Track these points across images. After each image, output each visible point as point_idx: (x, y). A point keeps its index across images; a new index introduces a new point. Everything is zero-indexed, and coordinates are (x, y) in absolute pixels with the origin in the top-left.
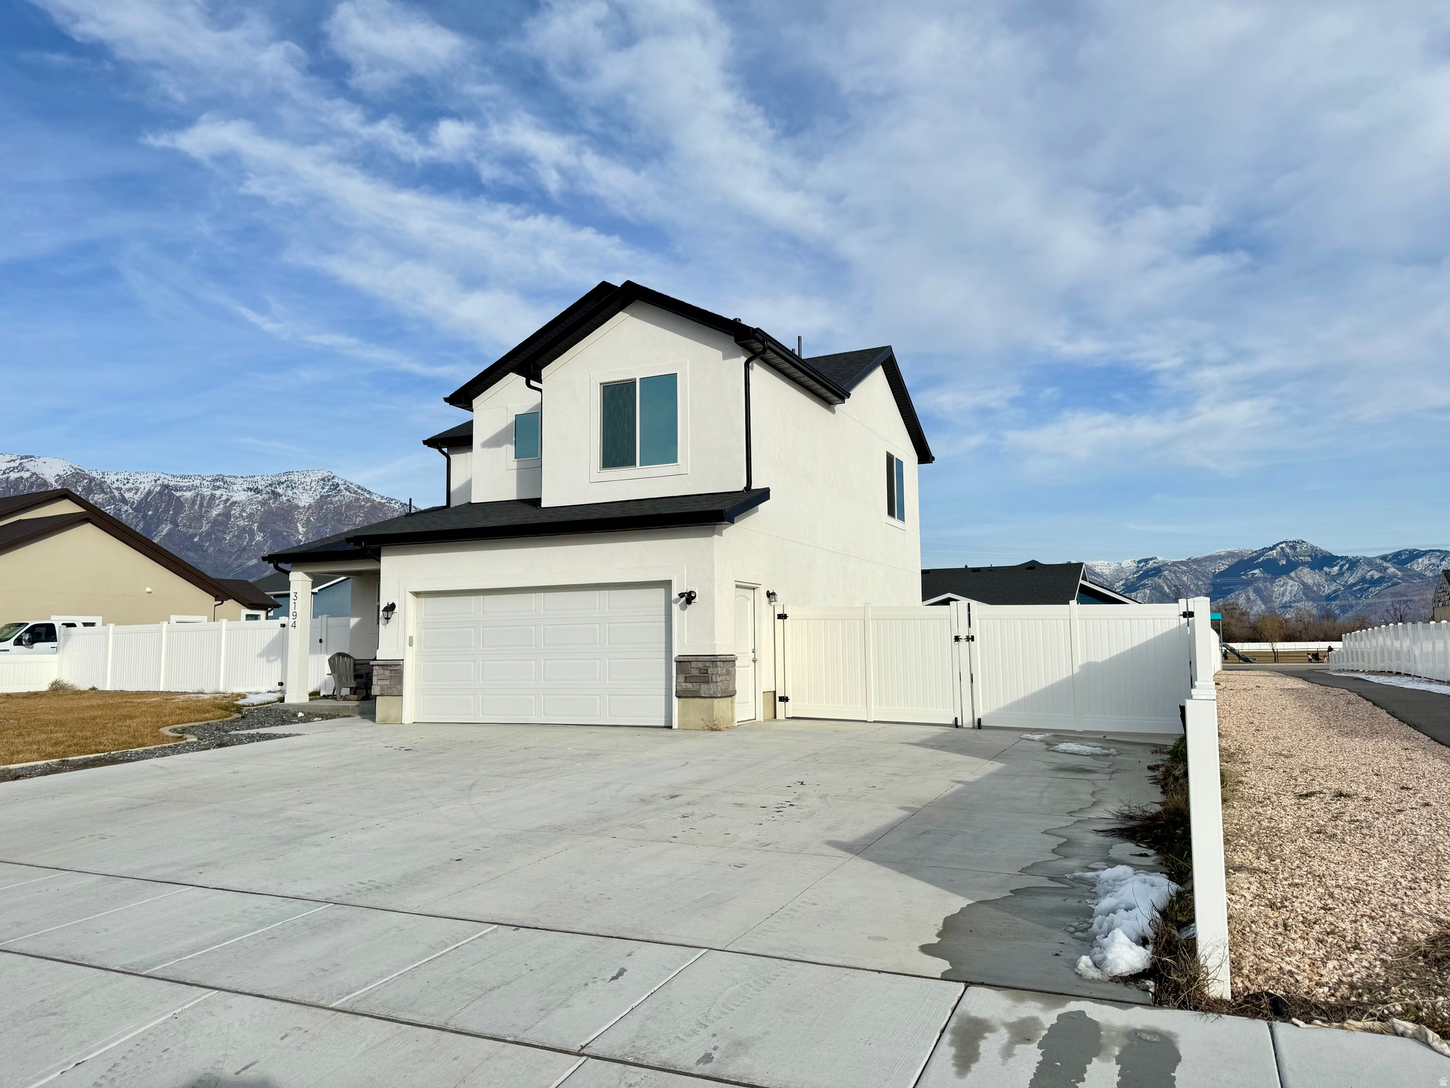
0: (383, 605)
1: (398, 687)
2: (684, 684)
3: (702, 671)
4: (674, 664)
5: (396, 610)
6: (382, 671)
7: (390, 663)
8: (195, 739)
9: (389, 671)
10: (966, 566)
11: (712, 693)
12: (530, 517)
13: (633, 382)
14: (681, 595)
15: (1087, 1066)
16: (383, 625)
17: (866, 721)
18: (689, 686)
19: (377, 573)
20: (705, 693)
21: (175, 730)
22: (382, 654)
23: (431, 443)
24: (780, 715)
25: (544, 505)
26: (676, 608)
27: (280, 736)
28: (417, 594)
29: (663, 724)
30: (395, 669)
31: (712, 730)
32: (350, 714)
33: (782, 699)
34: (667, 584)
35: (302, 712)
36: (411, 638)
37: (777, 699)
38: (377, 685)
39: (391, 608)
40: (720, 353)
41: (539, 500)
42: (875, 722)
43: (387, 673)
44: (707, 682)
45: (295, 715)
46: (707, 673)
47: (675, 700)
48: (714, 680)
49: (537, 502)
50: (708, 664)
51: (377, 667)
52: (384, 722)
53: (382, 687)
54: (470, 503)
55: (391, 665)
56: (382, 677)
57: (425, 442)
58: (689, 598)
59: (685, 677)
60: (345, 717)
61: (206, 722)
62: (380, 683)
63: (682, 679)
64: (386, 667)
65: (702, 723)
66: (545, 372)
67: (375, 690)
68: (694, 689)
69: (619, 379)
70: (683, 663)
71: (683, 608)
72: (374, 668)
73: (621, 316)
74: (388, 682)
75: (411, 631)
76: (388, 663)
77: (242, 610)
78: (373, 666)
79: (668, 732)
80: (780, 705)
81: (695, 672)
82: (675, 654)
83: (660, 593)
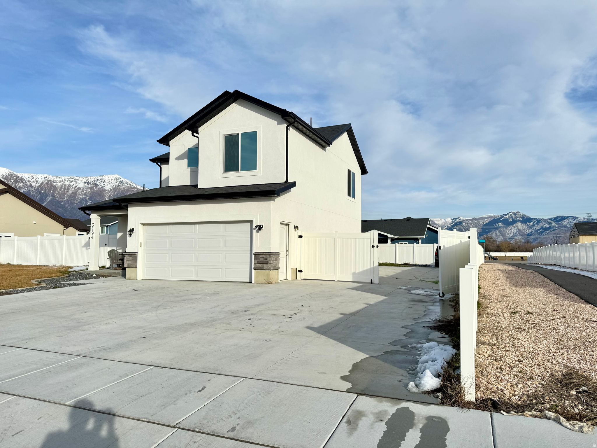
0: (129, 229)
1: (135, 264)
2: (257, 264)
3: (265, 259)
4: (253, 256)
5: (134, 231)
6: (128, 257)
7: (132, 254)
8: (45, 285)
9: (131, 257)
10: (382, 219)
11: (269, 268)
12: (193, 192)
13: (238, 135)
14: (257, 226)
15: (407, 433)
16: (129, 237)
17: (334, 281)
18: (259, 265)
19: (126, 215)
20: (266, 268)
21: (38, 281)
22: (128, 250)
23: (153, 160)
24: (299, 278)
25: (199, 187)
26: (254, 232)
27: (83, 284)
28: (143, 224)
29: (249, 281)
30: (134, 256)
31: (269, 284)
32: (116, 275)
33: (299, 271)
34: (251, 222)
35: (95, 274)
36: (141, 243)
37: (298, 271)
38: (126, 263)
39: (132, 230)
40: (276, 122)
41: (197, 185)
42: (338, 281)
43: (131, 258)
44: (267, 263)
45: (92, 275)
46: (267, 260)
47: (253, 271)
48: (270, 263)
49: (196, 186)
50: (267, 256)
51: (126, 256)
52: (129, 279)
53: (128, 264)
54: (168, 186)
55: (132, 255)
56: (128, 260)
57: (150, 160)
58: (260, 228)
59: (258, 261)
60: (114, 276)
61: (52, 278)
62: (128, 262)
63: (256, 262)
64: (130, 256)
65: (264, 281)
66: (200, 129)
67: (125, 265)
68: (262, 266)
69: (232, 133)
70: (257, 255)
71: (258, 232)
72: (125, 256)
73: (234, 105)
74: (131, 262)
75: (141, 240)
76: (130, 254)
77: (76, 232)
78: (124, 255)
79: (250, 284)
80: (299, 274)
81: (262, 259)
82: (254, 251)
83: (248, 225)
